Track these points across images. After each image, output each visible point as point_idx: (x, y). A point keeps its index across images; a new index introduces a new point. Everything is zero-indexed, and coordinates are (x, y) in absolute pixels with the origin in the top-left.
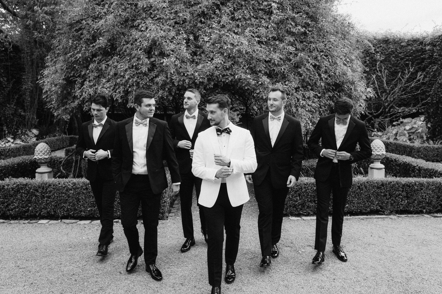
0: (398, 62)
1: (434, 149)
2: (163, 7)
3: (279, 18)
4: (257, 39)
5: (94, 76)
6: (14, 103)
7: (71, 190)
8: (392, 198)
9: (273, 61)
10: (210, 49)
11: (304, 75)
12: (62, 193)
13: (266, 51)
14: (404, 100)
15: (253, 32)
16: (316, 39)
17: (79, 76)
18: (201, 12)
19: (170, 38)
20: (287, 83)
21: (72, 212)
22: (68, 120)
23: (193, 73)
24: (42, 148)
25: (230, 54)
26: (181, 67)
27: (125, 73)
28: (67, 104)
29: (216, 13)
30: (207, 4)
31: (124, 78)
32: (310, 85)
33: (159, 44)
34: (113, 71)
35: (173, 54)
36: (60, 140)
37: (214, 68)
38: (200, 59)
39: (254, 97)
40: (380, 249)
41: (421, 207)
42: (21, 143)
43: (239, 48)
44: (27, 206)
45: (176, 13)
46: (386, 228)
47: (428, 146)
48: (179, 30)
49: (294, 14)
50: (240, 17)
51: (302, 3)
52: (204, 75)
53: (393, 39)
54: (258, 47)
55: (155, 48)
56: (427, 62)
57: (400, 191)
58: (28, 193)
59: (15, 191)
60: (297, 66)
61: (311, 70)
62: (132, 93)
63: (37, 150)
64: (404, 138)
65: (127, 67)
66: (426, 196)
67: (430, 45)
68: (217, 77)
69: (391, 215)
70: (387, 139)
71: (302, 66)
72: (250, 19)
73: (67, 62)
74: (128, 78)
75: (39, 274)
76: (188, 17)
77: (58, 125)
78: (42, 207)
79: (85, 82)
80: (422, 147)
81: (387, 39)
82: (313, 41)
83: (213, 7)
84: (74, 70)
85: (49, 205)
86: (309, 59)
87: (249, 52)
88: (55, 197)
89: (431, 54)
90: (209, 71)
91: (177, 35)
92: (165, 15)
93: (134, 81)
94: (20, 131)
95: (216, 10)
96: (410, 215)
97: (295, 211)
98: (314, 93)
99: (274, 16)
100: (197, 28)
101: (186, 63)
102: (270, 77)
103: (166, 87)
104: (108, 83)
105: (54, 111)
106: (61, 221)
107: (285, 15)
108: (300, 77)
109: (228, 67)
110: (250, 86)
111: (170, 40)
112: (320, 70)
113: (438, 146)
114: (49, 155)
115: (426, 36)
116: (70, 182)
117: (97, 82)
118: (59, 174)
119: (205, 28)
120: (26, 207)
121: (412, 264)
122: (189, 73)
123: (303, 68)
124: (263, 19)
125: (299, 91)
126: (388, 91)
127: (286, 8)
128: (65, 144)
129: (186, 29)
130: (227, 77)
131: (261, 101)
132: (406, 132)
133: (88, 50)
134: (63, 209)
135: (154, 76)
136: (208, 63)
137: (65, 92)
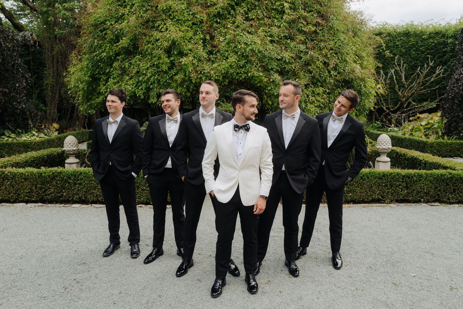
0: (419, 56)
3: (291, 18)
4: (269, 38)
5: (118, 74)
6: (35, 98)
8: (392, 188)
9: (284, 59)
10: (225, 48)
11: (314, 72)
12: (92, 181)
13: (277, 49)
14: (424, 95)
15: (266, 32)
16: (327, 37)
17: (103, 74)
18: (217, 13)
19: (188, 38)
21: (100, 197)
23: (209, 71)
24: (70, 140)
25: (244, 53)
26: (198, 66)
27: (147, 71)
28: (92, 100)
29: (231, 13)
30: (222, 5)
31: (145, 75)
32: (319, 81)
33: (178, 44)
34: (136, 69)
35: (190, 54)
36: (80, 134)
37: (229, 66)
38: (216, 58)
39: (266, 94)
40: (374, 231)
41: (419, 197)
42: (45, 136)
43: (252, 47)
44: (61, 191)
45: (193, 14)
46: (384, 214)
48: (196, 30)
49: (306, 14)
50: (254, 17)
52: (219, 73)
53: (414, 31)
54: (270, 46)
55: (174, 48)
56: (449, 55)
57: (400, 181)
58: (63, 180)
59: (51, 178)
60: (308, 63)
61: (321, 67)
62: (153, 90)
63: (66, 142)
64: (420, 133)
65: (149, 66)
66: (424, 186)
67: (452, 38)
68: (231, 74)
69: (391, 203)
70: (402, 134)
71: (312, 64)
72: (263, 18)
73: (92, 61)
74: (150, 76)
76: (205, 18)
77: (78, 120)
78: (75, 192)
79: (109, 80)
80: (435, 142)
81: (407, 32)
82: (323, 39)
83: (228, 7)
84: (99, 68)
85: (81, 191)
86: (319, 56)
87: (262, 51)
88: (86, 184)
89: (452, 47)
90: (224, 70)
91: (194, 35)
92: (184, 16)
93: (156, 78)
94: (43, 125)
95: (231, 11)
96: (408, 204)
98: (323, 89)
99: (286, 16)
100: (213, 28)
101: (203, 62)
102: (282, 75)
103: (185, 84)
104: (131, 80)
106: (91, 205)
107: (297, 15)
108: (310, 74)
109: (241, 66)
110: (263, 83)
111: (188, 40)
112: (330, 67)
113: (451, 141)
114: (77, 147)
115: (448, 29)
117: (121, 79)
118: (84, 165)
119: (221, 28)
120: (60, 193)
121: (399, 242)
122: (206, 71)
123: (313, 66)
124: (276, 18)
125: (309, 88)
126: (406, 86)
127: (298, 7)
128: (85, 138)
129: (203, 29)
130: (240, 75)
131: (272, 97)
132: (421, 128)
133: (112, 49)
134: (93, 195)
135: (174, 74)
136: (223, 61)
137: (90, 88)
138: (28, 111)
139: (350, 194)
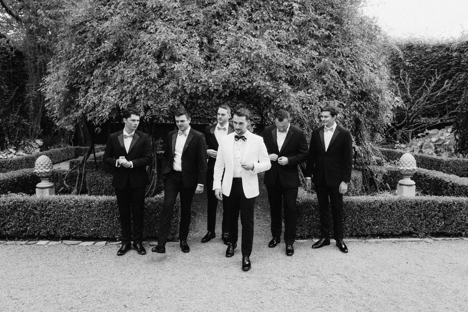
0: (423, 70)
1: (464, 163)
2: (174, 7)
3: (301, 19)
4: (277, 42)
5: (99, 83)
6: (17, 112)
7: (73, 208)
8: (427, 219)
9: (294, 67)
10: (225, 53)
11: (328, 82)
12: (63, 211)
13: (287, 55)
14: (429, 110)
15: (273, 35)
16: (341, 43)
17: (83, 83)
18: (215, 13)
19: (182, 41)
20: (309, 91)
21: (74, 231)
22: (74, 131)
23: (207, 79)
24: (43, 161)
25: (248, 59)
26: (193, 73)
27: (132, 80)
28: (69, 114)
29: (232, 14)
30: (222, 3)
31: (131, 85)
32: (335, 93)
33: (170, 47)
34: (119, 77)
35: (185, 59)
36: (65, 151)
37: (230, 74)
38: (214, 65)
39: (273, 106)
40: (420, 279)
41: (460, 230)
42: (24, 154)
43: (258, 51)
44: (24, 225)
45: (188, 13)
46: (422, 254)
47: (457, 160)
48: (191, 32)
49: (317, 16)
50: (258, 18)
51: (326, 4)
52: (219, 82)
53: (417, 45)
54: (278, 51)
55: (165, 52)
56: (454, 69)
57: (436, 211)
58: (26, 211)
59: (12, 209)
60: (321, 72)
61: (336, 76)
62: (140, 101)
63: (38, 163)
64: (430, 150)
65: (135, 73)
67: (457, 52)
68: (233, 84)
69: (426, 237)
70: (411, 151)
71: (326, 73)
72: (269, 20)
73: (69, 68)
74: (136, 85)
75: (34, 307)
76: (201, 18)
77: (63, 136)
78: (41, 226)
79: (89, 90)
80: (451, 161)
81: (411, 45)
82: (338, 45)
83: (229, 7)
84: (78, 76)
85: (49, 225)
86: (334, 64)
87: (268, 57)
88: (55, 215)
89: (457, 61)
90: (225, 78)
91: (189, 38)
92: (177, 15)
93: (143, 88)
94: (22, 142)
95: (232, 11)
96: (447, 239)
97: (319, 233)
98: (339, 102)
99: (296, 17)
100: (212, 30)
101: (200, 68)
102: (291, 85)
103: (177, 95)
104: (114, 90)
105: (56, 121)
106: (62, 242)
107: (307, 17)
108: (324, 85)
109: (245, 73)
110: (270, 94)
111: (182, 43)
112: (346, 77)
114: (51, 169)
115: (452, 42)
116: (71, 199)
117: (102, 90)
118: (62, 188)
119: (220, 30)
120: (23, 227)
121: (458, 299)
122: (203, 80)
123: (327, 75)
124: (284, 21)
125: (322, 100)
126: (412, 101)
127: (308, 8)
128: (70, 155)
129: (200, 31)
130: (244, 84)
132: (432, 144)
133: (92, 54)
134: (65, 229)
135: (164, 83)
136: (223, 68)
137: (68, 100)
138: (5, 126)
139: (377, 227)
